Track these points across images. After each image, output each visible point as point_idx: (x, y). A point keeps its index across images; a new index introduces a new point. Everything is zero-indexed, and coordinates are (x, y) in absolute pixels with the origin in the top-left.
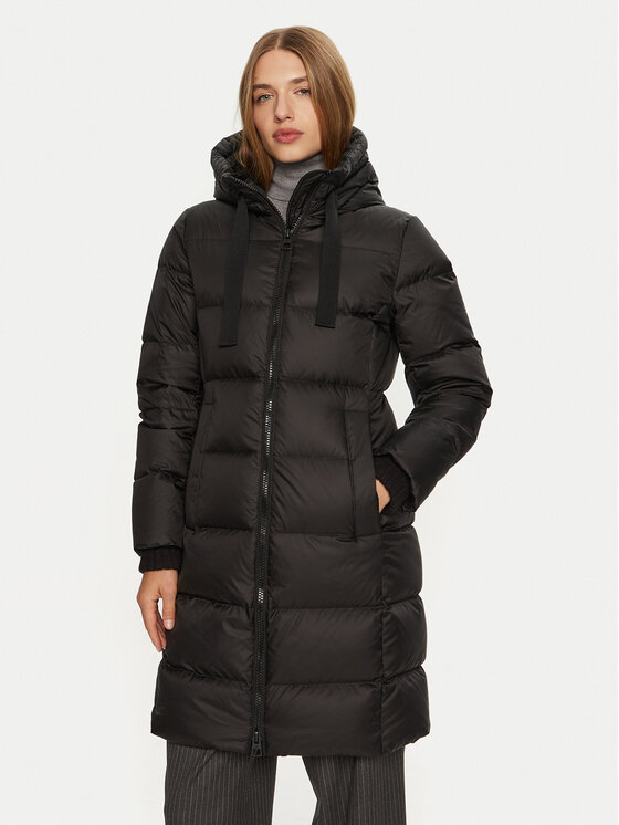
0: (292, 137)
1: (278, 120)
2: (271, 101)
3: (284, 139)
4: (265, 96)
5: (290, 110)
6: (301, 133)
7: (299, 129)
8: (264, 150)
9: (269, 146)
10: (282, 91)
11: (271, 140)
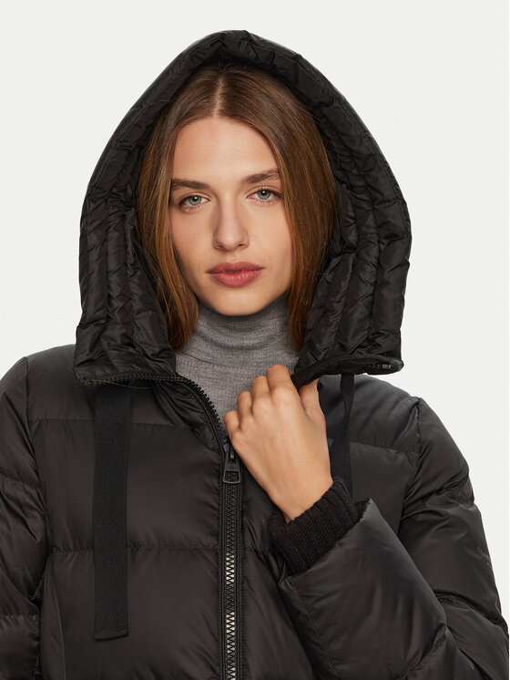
0: (245, 276)
1: (221, 248)
2: (205, 210)
3: (230, 278)
4: (192, 198)
5: (243, 230)
6: (258, 269)
7: (257, 262)
8: (189, 286)
9: (197, 284)
10: (227, 197)
11: (204, 280)
